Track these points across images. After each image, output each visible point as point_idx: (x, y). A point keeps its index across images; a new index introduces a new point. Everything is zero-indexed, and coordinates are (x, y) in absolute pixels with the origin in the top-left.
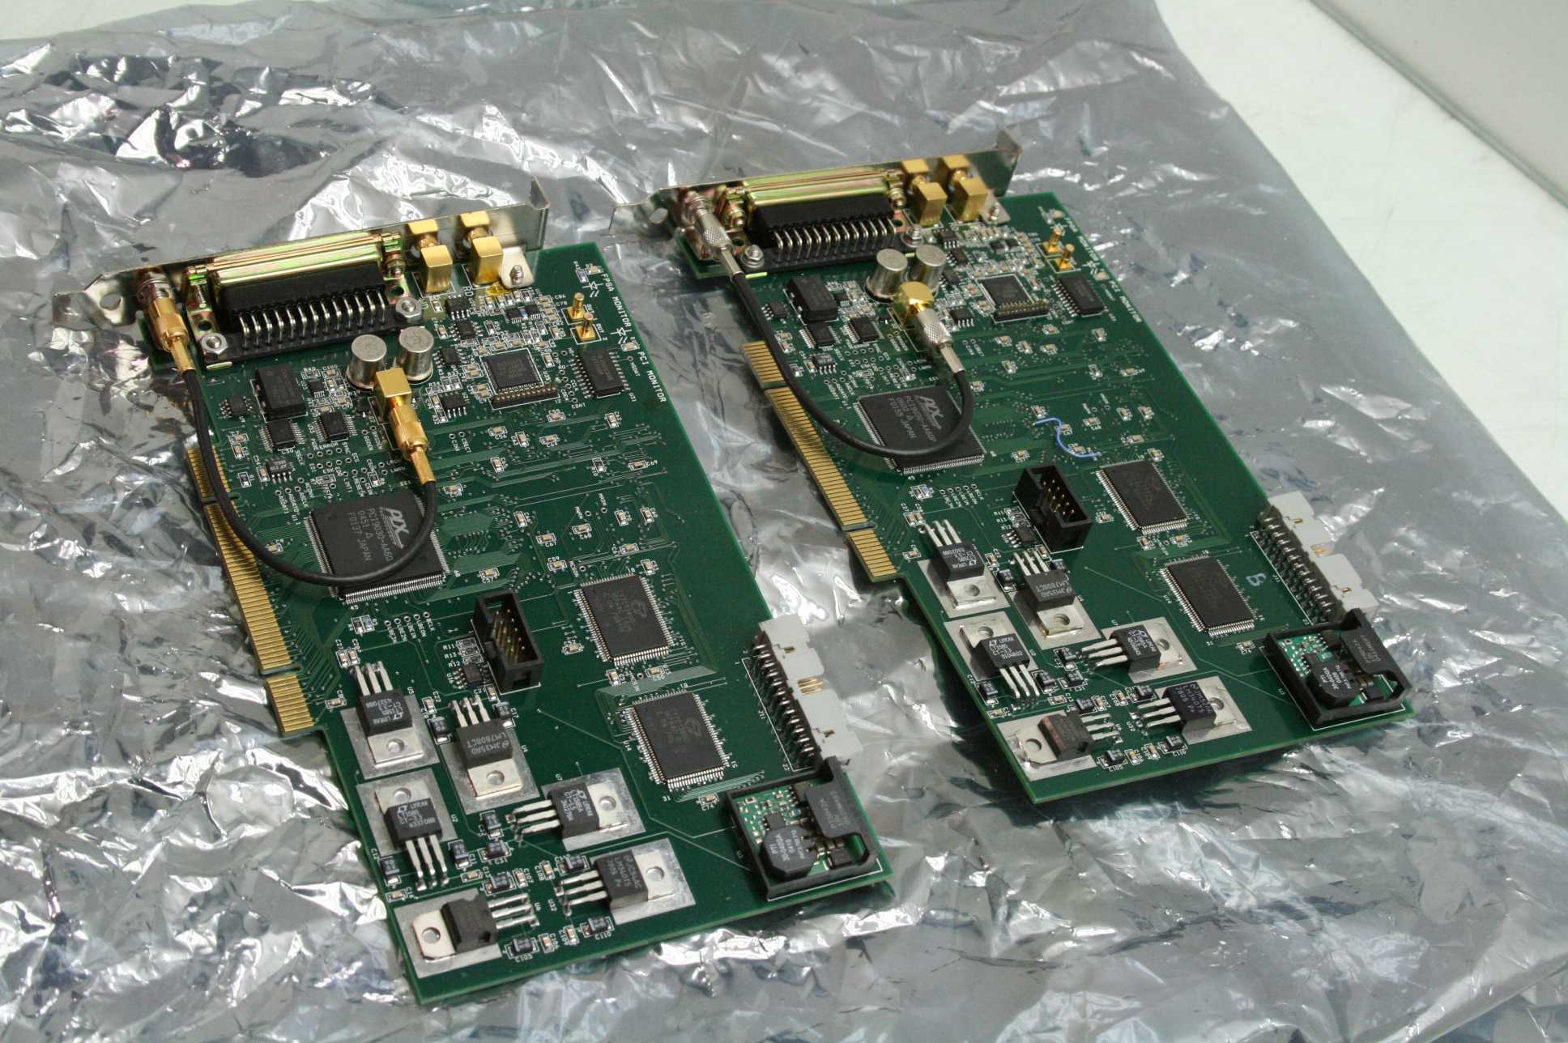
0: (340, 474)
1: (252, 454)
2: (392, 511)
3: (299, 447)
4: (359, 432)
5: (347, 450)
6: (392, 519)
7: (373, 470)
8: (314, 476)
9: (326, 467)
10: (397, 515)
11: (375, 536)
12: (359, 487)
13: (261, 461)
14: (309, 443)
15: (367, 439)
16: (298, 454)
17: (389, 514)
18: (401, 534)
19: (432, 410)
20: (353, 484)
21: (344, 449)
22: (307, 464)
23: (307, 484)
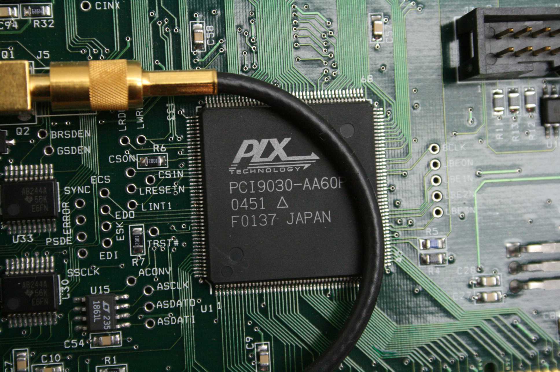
0: (130, 213)
1: (60, 349)
2: (241, 154)
3: (61, 269)
4: (47, 160)
5: (82, 190)
6: (257, 158)
7: (133, 158)
8: (125, 258)
9: (112, 234)
10: (250, 148)
11: (284, 193)
12: (165, 190)
13: (78, 336)
14: (54, 250)
15: (61, 151)
16: (75, 272)
17: (246, 161)
18: (289, 150)
19: (21, 23)
20: (158, 198)
21: (78, 195)
22: (99, 263)
23: (142, 272)
